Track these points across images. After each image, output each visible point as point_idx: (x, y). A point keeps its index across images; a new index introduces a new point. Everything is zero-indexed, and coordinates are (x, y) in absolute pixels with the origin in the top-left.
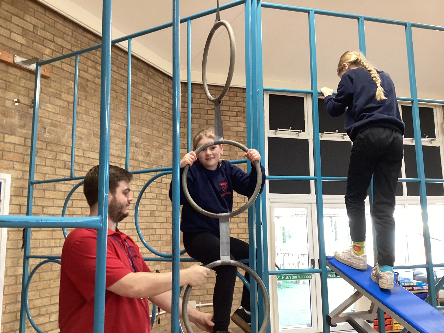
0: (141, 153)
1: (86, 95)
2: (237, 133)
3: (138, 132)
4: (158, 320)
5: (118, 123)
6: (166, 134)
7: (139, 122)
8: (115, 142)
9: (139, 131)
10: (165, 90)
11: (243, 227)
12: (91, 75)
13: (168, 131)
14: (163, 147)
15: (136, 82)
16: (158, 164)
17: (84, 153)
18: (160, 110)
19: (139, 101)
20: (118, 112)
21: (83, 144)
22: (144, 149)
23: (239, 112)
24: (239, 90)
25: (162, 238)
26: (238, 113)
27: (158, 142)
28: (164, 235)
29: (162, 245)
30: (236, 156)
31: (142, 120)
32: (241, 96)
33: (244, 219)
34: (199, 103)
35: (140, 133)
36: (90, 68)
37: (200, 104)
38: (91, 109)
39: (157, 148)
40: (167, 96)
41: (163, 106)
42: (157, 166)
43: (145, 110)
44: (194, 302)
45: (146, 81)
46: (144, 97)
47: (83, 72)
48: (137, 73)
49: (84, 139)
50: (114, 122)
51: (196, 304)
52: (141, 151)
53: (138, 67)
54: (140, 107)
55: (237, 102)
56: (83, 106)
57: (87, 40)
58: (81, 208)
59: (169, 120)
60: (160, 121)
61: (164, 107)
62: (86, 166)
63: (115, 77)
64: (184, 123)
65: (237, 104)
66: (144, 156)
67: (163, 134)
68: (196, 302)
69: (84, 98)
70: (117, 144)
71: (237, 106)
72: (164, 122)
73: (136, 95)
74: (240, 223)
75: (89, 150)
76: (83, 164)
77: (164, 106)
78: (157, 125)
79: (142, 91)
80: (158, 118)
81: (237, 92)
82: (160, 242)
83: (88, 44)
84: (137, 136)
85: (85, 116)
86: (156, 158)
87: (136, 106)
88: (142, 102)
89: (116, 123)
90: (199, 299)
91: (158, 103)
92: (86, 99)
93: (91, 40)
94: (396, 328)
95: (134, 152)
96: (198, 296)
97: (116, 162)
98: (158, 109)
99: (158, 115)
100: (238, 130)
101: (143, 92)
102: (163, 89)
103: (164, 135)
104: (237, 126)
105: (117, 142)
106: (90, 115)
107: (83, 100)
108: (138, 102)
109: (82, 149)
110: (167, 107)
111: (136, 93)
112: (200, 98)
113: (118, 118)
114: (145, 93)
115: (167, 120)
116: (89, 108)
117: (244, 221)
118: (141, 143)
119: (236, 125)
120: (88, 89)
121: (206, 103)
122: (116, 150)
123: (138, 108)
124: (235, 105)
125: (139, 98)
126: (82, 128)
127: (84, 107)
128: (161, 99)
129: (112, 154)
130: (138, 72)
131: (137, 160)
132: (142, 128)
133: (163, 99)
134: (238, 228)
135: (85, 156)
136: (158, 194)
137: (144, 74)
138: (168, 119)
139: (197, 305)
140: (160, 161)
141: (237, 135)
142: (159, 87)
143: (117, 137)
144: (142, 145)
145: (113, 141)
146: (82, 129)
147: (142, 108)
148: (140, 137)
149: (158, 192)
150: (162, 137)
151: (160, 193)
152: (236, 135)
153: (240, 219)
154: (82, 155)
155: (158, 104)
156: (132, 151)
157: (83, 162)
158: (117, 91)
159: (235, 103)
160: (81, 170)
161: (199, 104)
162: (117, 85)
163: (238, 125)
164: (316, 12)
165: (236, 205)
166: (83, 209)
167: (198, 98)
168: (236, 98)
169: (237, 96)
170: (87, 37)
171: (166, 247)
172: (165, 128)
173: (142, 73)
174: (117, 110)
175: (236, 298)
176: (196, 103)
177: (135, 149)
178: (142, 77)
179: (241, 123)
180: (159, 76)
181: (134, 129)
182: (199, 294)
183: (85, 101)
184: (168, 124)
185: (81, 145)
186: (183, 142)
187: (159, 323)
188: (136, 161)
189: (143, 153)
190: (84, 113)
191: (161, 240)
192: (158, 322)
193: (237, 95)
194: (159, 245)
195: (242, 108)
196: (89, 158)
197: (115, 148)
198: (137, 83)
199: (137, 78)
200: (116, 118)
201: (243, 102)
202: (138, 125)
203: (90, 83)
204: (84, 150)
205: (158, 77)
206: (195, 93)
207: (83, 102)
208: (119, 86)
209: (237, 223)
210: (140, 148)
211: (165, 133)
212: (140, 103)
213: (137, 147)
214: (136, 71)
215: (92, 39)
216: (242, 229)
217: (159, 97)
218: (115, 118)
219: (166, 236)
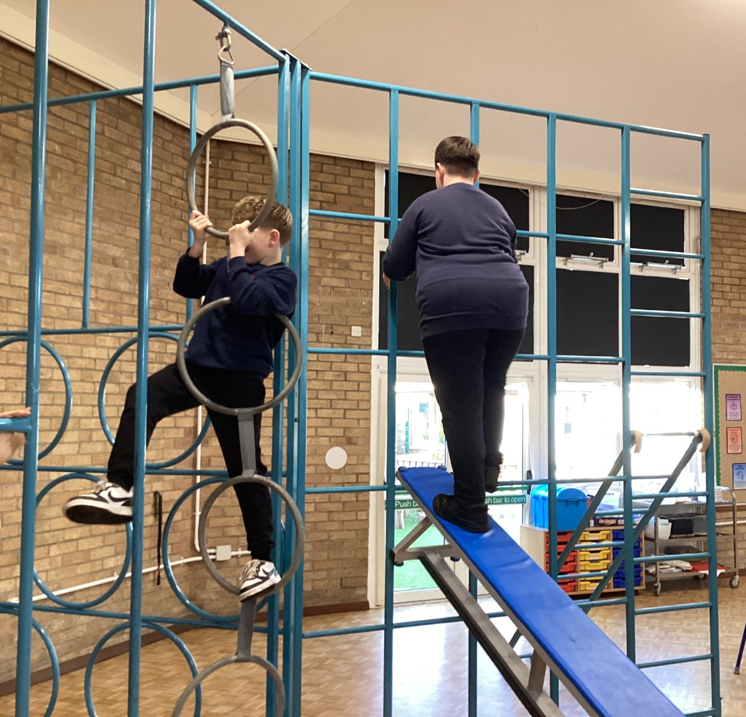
0: (125, 275)
1: (14, 169)
2: (320, 242)
3: (117, 237)
4: (157, 578)
5: (76, 220)
6: (179, 240)
7: (121, 218)
8: (72, 256)
9: (120, 235)
10: (177, 155)
11: (327, 416)
12: (24, 130)
13: (181, 233)
14: (169, 265)
15: (114, 140)
16: (159, 297)
17: (10, 278)
18: (164, 193)
19: (122, 178)
20: (78, 199)
21: (9, 262)
22: (130, 268)
23: (324, 202)
24: (326, 161)
25: (167, 434)
26: (324, 204)
27: (160, 256)
28: (170, 430)
29: (167, 447)
30: (318, 284)
31: (128, 214)
32: (331, 171)
33: (329, 401)
34: (244, 182)
35: (123, 238)
36: (23, 118)
37: (248, 183)
38: (24, 196)
39: (157, 267)
40: (179, 166)
41: (171, 185)
42: (157, 300)
43: (135, 193)
44: (228, 547)
45: (136, 138)
46: (132, 170)
47: (9, 127)
48: (118, 123)
49: (10, 253)
50: (70, 218)
51: (232, 551)
52: (125, 273)
53: (121, 111)
54: (124, 187)
55: (322, 183)
56: (7, 191)
57: (17, 63)
58: (6, 379)
59: (184, 213)
60: (166, 215)
61: (173, 188)
62: (15, 302)
63: (73, 133)
64: (216, 219)
65: (321, 187)
66: (130, 282)
67: (170, 240)
68: (232, 547)
69: (10, 175)
70: (75, 261)
71: (322, 191)
72: (174, 217)
73: (116, 165)
74: (321, 408)
75: (20, 272)
76: (8, 299)
77: (175, 186)
78: (158, 223)
79: (127, 158)
80: (161, 209)
81: (322, 164)
82: (162, 442)
83: (17, 70)
84: (115, 245)
85: (11, 209)
86: (155, 285)
87: (115, 188)
88: (128, 178)
89: (73, 221)
90: (238, 544)
91: (162, 180)
92: (14, 177)
93: (24, 63)
94: (582, 588)
95: (111, 275)
96: (236, 538)
97: (74, 294)
98: (160, 191)
99: (161, 203)
100: (323, 237)
101: (130, 161)
102: (170, 152)
103: (174, 241)
104: (321, 230)
105: (77, 258)
106: (22, 207)
107: (8, 180)
108: (119, 179)
109: (7, 272)
110: (180, 188)
111: (115, 162)
112: (249, 172)
113: (77, 211)
114: (134, 162)
115: (179, 213)
116: (20, 195)
117: (329, 405)
118: (125, 258)
119: (319, 227)
120: (17, 158)
121: (261, 181)
122: (73, 271)
123: (118, 191)
124: (319, 188)
125: (122, 172)
126: (6, 231)
127: (11, 192)
128: (167, 173)
129: (66, 279)
130: (120, 121)
131: (116, 290)
132: (128, 228)
133: (172, 171)
134: (317, 417)
135: (12, 284)
136: (159, 353)
137: (131, 125)
138: (182, 210)
139: (234, 553)
140: (162, 290)
141: (320, 247)
142: (163, 149)
143: (75, 247)
144: (127, 262)
145: (69, 255)
146: (5, 234)
147: (128, 190)
148: (122, 247)
149: (158, 350)
150: (167, 245)
151: (164, 351)
152: (318, 246)
153: (321, 401)
154: (7, 282)
155: (161, 182)
156: (106, 272)
157: (8, 296)
158: (75, 159)
159: (319, 184)
160: (5, 309)
161: (245, 184)
162: (76, 149)
163: (323, 228)
164: (401, 92)
165: (315, 375)
166: (9, 381)
167: (245, 172)
168: (320, 174)
169: (321, 171)
170: (16, 59)
171: (175, 451)
172: (175, 229)
173: (128, 123)
174: (77, 196)
175: (307, 540)
176: (240, 181)
177: (113, 269)
178: (128, 131)
179: (329, 224)
180: (163, 127)
181: (110, 232)
182: (239, 534)
183: (13, 181)
184: (182, 220)
185: (5, 263)
186: (213, 256)
187: (159, 583)
188: (114, 293)
189: (128, 275)
190: (10, 203)
191: (164, 438)
192: (156, 582)
193: (322, 168)
194: (161, 447)
195: (331, 195)
196: (20, 287)
197: (73, 268)
198: (118, 142)
199: (118, 132)
200: (74, 211)
201: (334, 184)
202: (119, 223)
203: (23, 146)
204: (10, 273)
205: (161, 129)
206: (239, 161)
207: (8, 184)
208: (79, 150)
209: (316, 409)
210: (123, 267)
211: (174, 238)
212: (124, 182)
213: (115, 265)
214: (115, 119)
215: (26, 62)
216: (324, 420)
217: (164, 168)
218: (72, 212)
219: (175, 430)
